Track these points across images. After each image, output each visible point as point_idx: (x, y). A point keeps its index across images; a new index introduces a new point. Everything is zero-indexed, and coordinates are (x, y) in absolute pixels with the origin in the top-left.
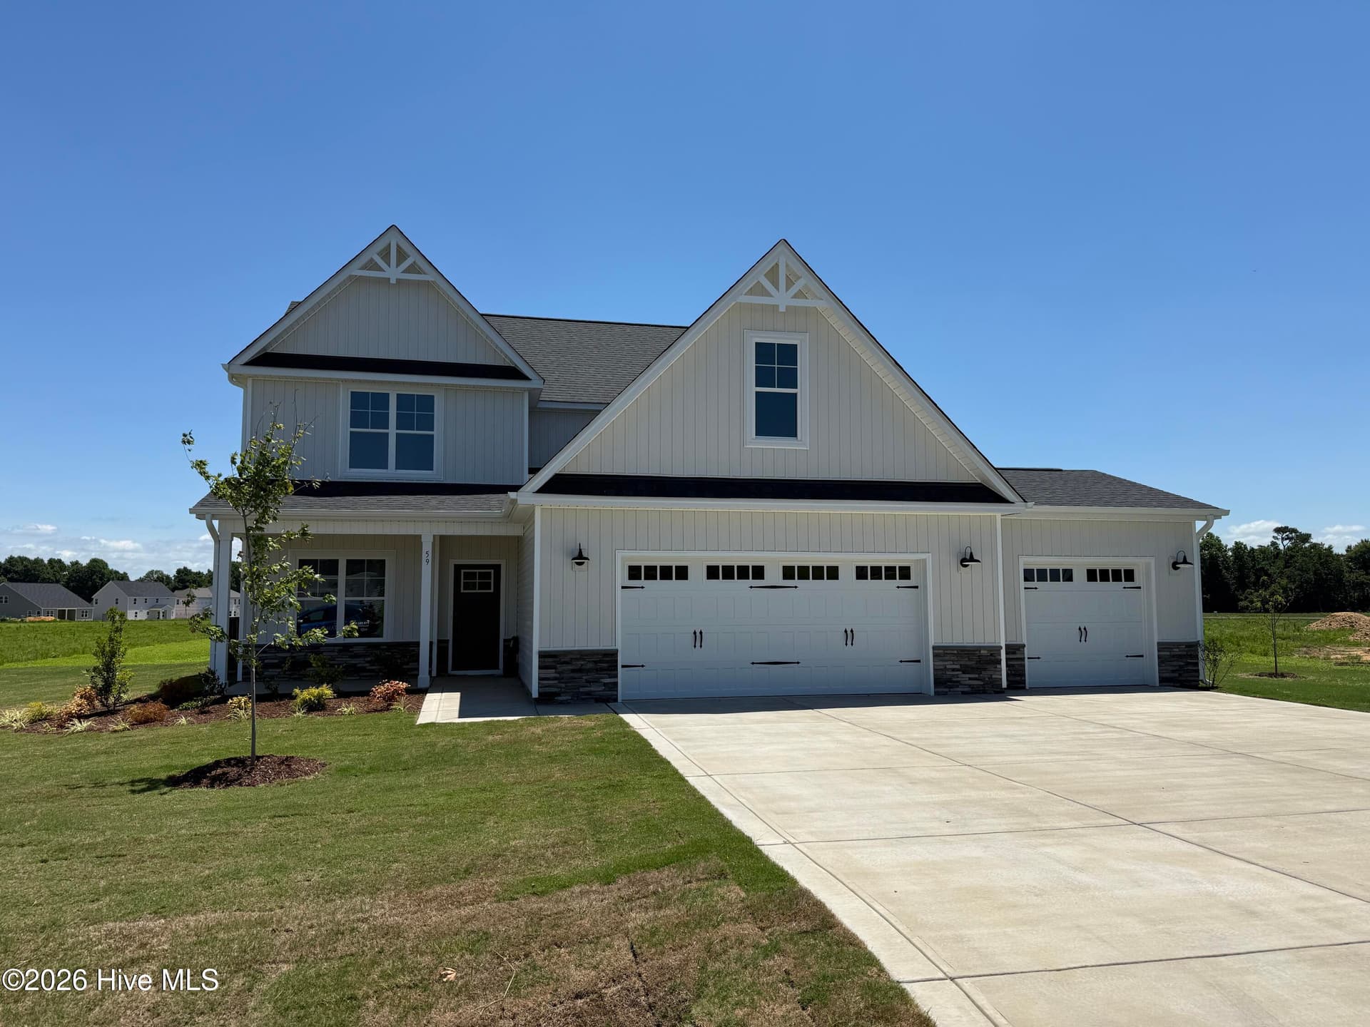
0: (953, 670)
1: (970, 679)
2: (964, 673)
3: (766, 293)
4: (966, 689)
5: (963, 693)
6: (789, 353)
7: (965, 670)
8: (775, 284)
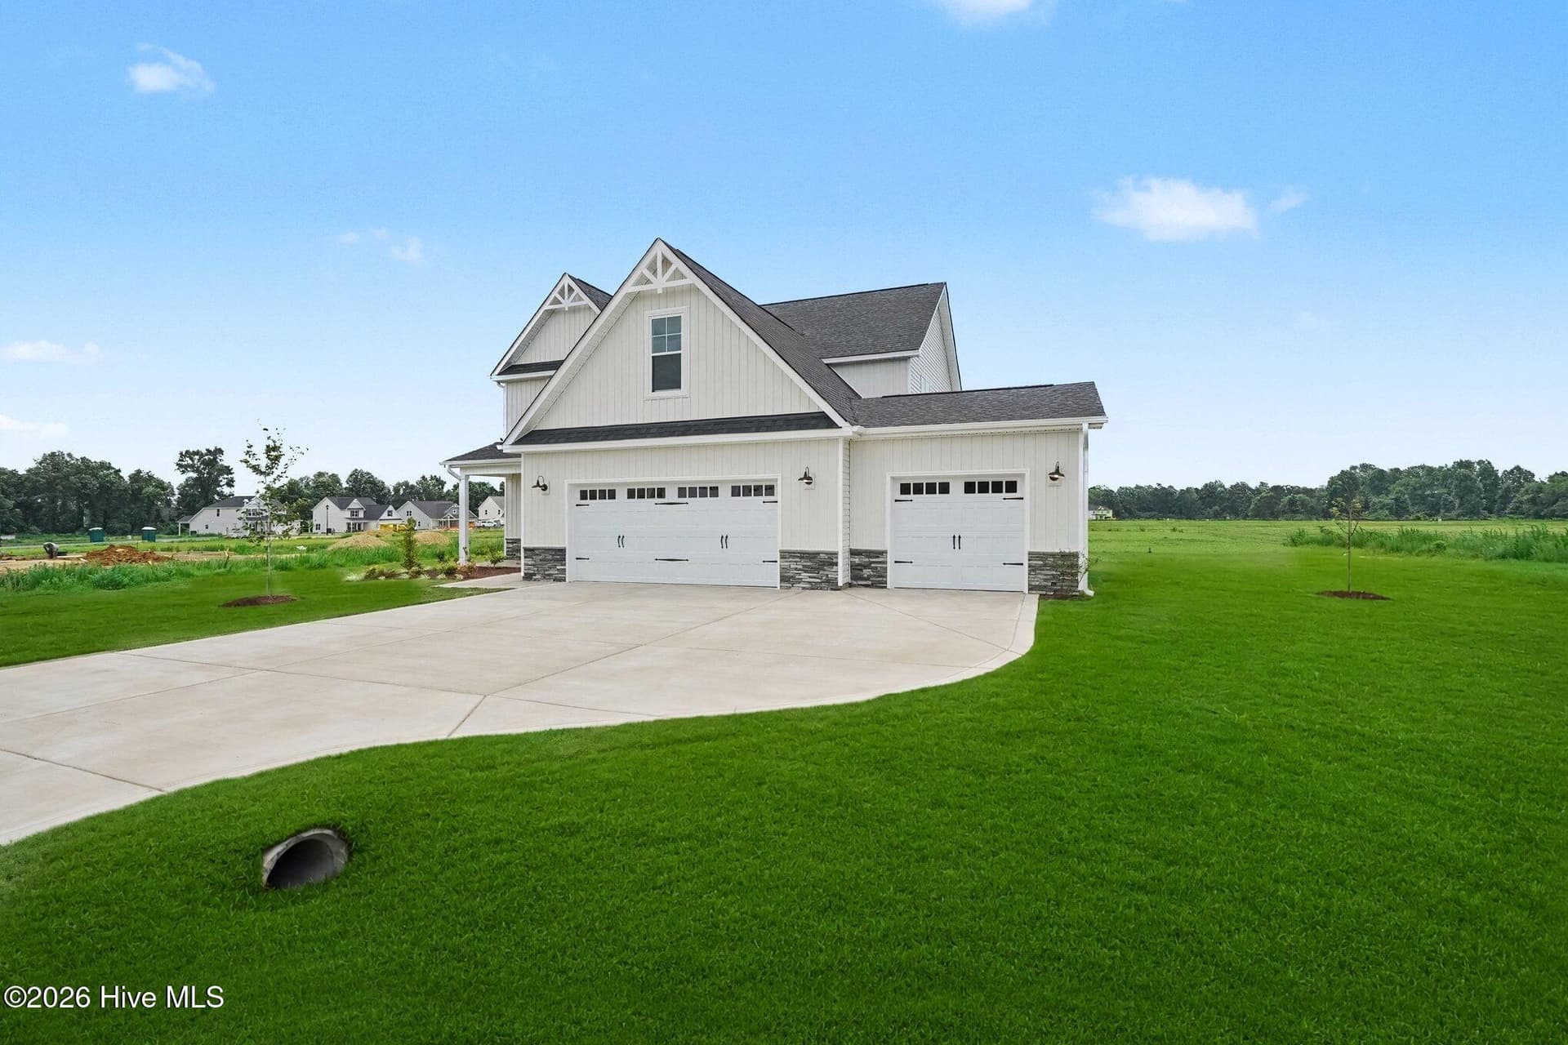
0: (796, 569)
1: (810, 577)
2: (805, 572)
3: (648, 282)
4: (808, 586)
5: (804, 588)
6: (675, 322)
7: (806, 569)
8: (655, 273)
